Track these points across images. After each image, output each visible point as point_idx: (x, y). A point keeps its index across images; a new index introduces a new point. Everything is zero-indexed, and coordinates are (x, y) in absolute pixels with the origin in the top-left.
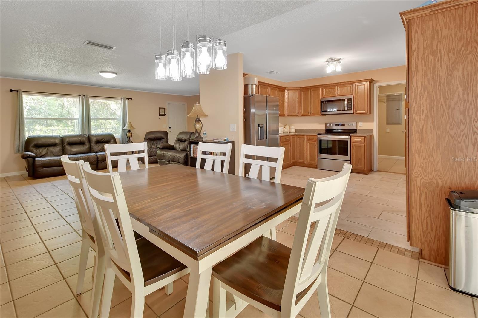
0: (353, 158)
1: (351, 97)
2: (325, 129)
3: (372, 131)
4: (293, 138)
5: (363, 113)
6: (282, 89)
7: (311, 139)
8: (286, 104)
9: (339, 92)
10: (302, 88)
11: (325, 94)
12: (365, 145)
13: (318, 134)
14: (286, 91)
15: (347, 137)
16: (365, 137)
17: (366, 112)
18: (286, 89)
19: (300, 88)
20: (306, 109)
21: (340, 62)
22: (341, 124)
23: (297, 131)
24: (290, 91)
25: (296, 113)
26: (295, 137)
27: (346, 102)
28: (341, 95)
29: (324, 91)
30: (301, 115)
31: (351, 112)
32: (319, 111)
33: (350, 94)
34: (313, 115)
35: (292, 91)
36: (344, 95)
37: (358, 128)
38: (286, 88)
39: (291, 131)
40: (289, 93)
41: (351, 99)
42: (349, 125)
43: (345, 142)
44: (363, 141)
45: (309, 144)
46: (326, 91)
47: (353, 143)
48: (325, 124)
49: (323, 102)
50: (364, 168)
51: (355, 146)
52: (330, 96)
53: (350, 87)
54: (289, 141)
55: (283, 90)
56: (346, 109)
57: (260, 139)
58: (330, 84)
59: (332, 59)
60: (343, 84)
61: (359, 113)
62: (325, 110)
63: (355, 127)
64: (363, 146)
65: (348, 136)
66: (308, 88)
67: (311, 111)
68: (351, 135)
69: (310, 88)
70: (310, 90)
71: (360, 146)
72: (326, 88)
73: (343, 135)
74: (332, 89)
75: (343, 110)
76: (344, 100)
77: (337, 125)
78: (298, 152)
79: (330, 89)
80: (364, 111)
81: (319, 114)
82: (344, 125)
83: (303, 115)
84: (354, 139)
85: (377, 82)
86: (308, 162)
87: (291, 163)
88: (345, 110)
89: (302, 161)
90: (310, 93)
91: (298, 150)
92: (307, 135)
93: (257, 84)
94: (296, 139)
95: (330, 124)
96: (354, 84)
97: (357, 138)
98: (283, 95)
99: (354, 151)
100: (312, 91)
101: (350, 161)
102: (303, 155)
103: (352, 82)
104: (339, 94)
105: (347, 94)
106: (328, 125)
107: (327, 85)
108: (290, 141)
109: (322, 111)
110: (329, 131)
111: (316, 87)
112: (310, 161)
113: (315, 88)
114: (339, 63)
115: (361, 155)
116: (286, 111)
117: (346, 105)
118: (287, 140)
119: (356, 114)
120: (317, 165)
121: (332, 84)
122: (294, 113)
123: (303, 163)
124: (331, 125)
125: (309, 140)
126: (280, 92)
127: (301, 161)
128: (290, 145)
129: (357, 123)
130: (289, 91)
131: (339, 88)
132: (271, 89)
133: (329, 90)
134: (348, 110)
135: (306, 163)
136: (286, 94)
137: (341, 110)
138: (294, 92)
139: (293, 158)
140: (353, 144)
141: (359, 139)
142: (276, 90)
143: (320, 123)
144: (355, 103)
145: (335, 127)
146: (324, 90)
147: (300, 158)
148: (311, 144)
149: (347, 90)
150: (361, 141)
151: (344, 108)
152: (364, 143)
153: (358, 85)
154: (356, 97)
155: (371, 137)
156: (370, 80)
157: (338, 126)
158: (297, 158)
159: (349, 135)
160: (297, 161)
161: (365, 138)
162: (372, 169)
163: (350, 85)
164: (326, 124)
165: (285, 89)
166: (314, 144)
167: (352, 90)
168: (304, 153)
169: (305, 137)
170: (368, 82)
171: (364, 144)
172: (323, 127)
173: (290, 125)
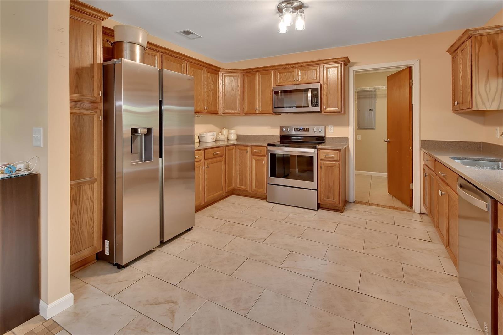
0: (321, 186)
1: (317, 86)
2: (279, 135)
3: (346, 140)
4: (229, 150)
5: (335, 111)
6: (214, 70)
7: (258, 153)
8: (221, 95)
9: (300, 78)
10: (245, 71)
11: (278, 80)
12: (339, 164)
13: (269, 145)
14: (220, 74)
15: (312, 150)
16: (339, 150)
17: (340, 110)
18: (221, 70)
19: (243, 70)
20: (252, 103)
21: (302, 12)
22: (303, 128)
23: (239, 137)
24: (227, 75)
25: (237, 110)
26: (232, 149)
27: (310, 95)
28: (303, 82)
29: (278, 77)
30: (245, 113)
31: (318, 109)
32: (270, 108)
33: (316, 81)
34: (262, 113)
35: (230, 75)
36: (307, 82)
37: (327, 136)
38: (220, 68)
39: (230, 138)
40: (226, 77)
41: (318, 88)
42: (315, 131)
43: (309, 160)
44: (336, 158)
45: (254, 160)
46: (280, 75)
47: (321, 160)
48: (279, 128)
49: (276, 92)
50: (337, 202)
51: (324, 165)
52: (287, 83)
53: (315, 71)
54: (222, 156)
55: (216, 72)
56: (310, 105)
57: (145, 160)
58: (286, 65)
59: (287, 3)
60: (306, 66)
61: (329, 111)
62: (280, 105)
63: (322, 134)
64: (337, 166)
65: (314, 149)
66: (254, 70)
67: (258, 107)
68: (318, 147)
69: (257, 71)
70: (257, 73)
71: (332, 167)
72: (280, 72)
73: (306, 147)
74: (289, 73)
75: (304, 107)
76: (306, 90)
77: (296, 129)
78: (238, 173)
79: (286, 72)
80: (337, 109)
81: (271, 112)
82: (307, 130)
83: (247, 114)
84: (324, 154)
85: (354, 64)
86: (253, 190)
87: (226, 193)
88: (308, 107)
89: (244, 187)
90: (258, 79)
91: (238, 169)
92: (252, 146)
93: (145, 45)
94: (235, 152)
95: (286, 127)
96: (322, 66)
97: (328, 153)
98: (216, 79)
99: (322, 173)
100: (260, 76)
101: (317, 190)
102: (246, 178)
103: (318, 62)
104: (300, 80)
105: (312, 81)
106: (284, 129)
107: (282, 67)
108: (224, 156)
109: (275, 108)
110: (286, 140)
111: (266, 69)
112: (255, 188)
113: (265, 71)
114: (300, 12)
115: (334, 181)
116: (221, 106)
117: (310, 98)
118: (218, 154)
119: (325, 113)
120: (266, 195)
121: (289, 64)
122: (233, 110)
123: (246, 190)
124: (289, 130)
125: (254, 154)
126: (209, 74)
127: (242, 187)
128: (223, 162)
129: (325, 127)
130: (225, 74)
131: (300, 72)
132: (191, 67)
133: (286, 74)
134: (313, 106)
135: (250, 192)
136: (220, 78)
137: (301, 107)
138: (234, 77)
139: (230, 184)
140: (322, 162)
141: (330, 154)
142: (202, 69)
143: (273, 126)
144: (323, 95)
145: (294, 133)
146: (278, 73)
147: (241, 184)
148: (258, 160)
149: (311, 74)
150: (333, 158)
151: (308, 104)
152: (338, 161)
153: (327, 66)
154: (324, 87)
155: (347, 150)
156: (345, 59)
157: (299, 131)
158: (236, 183)
159: (315, 147)
160: (236, 188)
161: (340, 153)
162: (347, 200)
163: (316, 68)
164: (281, 128)
165: (219, 71)
166: (262, 160)
167: (318, 75)
168: (247, 175)
169: (249, 149)
170: (343, 63)
171: (337, 163)
172: (275, 133)
173: (229, 128)
